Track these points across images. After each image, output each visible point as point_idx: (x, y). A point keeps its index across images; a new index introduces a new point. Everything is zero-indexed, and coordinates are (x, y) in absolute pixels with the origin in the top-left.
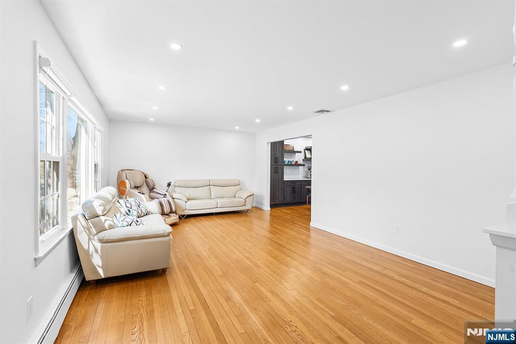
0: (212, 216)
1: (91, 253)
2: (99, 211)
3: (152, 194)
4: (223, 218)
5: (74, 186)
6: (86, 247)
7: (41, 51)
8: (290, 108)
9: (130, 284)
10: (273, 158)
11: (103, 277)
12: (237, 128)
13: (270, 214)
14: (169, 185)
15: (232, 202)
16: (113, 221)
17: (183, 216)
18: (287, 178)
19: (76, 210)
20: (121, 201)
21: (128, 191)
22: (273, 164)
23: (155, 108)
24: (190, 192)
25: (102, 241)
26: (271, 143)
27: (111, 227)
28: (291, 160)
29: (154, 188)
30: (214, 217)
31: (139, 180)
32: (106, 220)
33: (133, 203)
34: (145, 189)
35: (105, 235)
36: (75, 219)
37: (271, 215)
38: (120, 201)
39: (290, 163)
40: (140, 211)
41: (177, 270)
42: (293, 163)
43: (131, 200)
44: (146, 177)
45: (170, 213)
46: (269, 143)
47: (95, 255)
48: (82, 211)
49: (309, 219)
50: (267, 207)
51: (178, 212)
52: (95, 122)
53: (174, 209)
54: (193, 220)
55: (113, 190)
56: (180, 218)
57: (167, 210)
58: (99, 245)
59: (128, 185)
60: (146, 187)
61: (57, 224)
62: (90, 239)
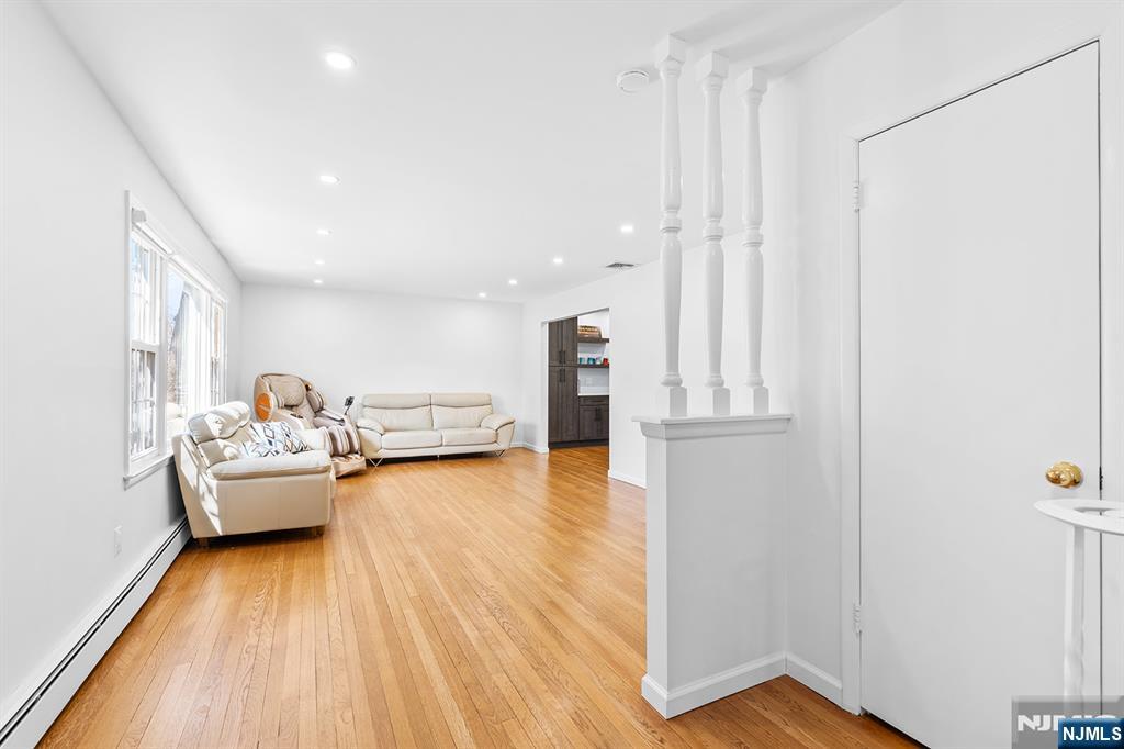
0: (433, 463)
1: (201, 493)
2: (215, 430)
3: (318, 418)
4: (452, 466)
5: (176, 400)
6: (193, 483)
7: (135, 203)
8: (558, 261)
9: (263, 548)
10: (555, 353)
11: (221, 534)
12: (482, 295)
13: (549, 460)
14: (349, 402)
15: (471, 434)
16: (238, 450)
17: (376, 460)
18: (584, 391)
19: (179, 428)
20: (257, 426)
21: (274, 413)
22: (556, 363)
23: (320, 262)
24: (391, 418)
25: (217, 476)
26: (550, 324)
27: (234, 458)
28: (594, 356)
29: (322, 409)
30: (437, 464)
31: (295, 393)
32: (225, 446)
33: (277, 430)
34: (306, 410)
35: (224, 467)
36: (177, 441)
37: (551, 462)
38: (255, 425)
39: (591, 362)
40: (289, 445)
41: (342, 532)
42: (598, 363)
43: (274, 425)
44: (307, 388)
45: (349, 453)
46: (543, 323)
47: (207, 496)
48: (188, 431)
49: (605, 463)
50: (542, 447)
51: (366, 452)
52: (212, 289)
53: (357, 447)
54: (394, 468)
55: (243, 407)
56: (368, 463)
57: (343, 446)
58: (214, 483)
59: (273, 402)
60: (308, 406)
61: (151, 445)
62: (199, 473)
